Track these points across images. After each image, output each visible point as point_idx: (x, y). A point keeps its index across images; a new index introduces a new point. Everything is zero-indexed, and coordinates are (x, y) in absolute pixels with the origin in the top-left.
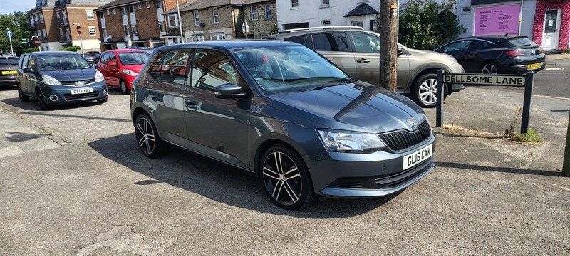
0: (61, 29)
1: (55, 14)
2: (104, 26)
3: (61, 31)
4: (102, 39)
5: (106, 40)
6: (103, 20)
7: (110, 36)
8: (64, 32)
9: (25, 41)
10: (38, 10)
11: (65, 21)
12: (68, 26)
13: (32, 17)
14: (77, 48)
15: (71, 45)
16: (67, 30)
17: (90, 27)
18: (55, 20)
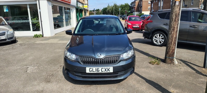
0: (140, 8)
1: (139, 2)
2: (152, 7)
3: (139, 9)
4: (151, 11)
5: (152, 12)
6: (152, 4)
7: (153, 10)
8: (140, 9)
9: (129, 11)
10: (135, 2)
11: (141, 5)
12: (142, 6)
13: (133, 4)
14: (143, 14)
15: (141, 13)
16: (141, 8)
17: (149, 7)
18: (139, 5)
